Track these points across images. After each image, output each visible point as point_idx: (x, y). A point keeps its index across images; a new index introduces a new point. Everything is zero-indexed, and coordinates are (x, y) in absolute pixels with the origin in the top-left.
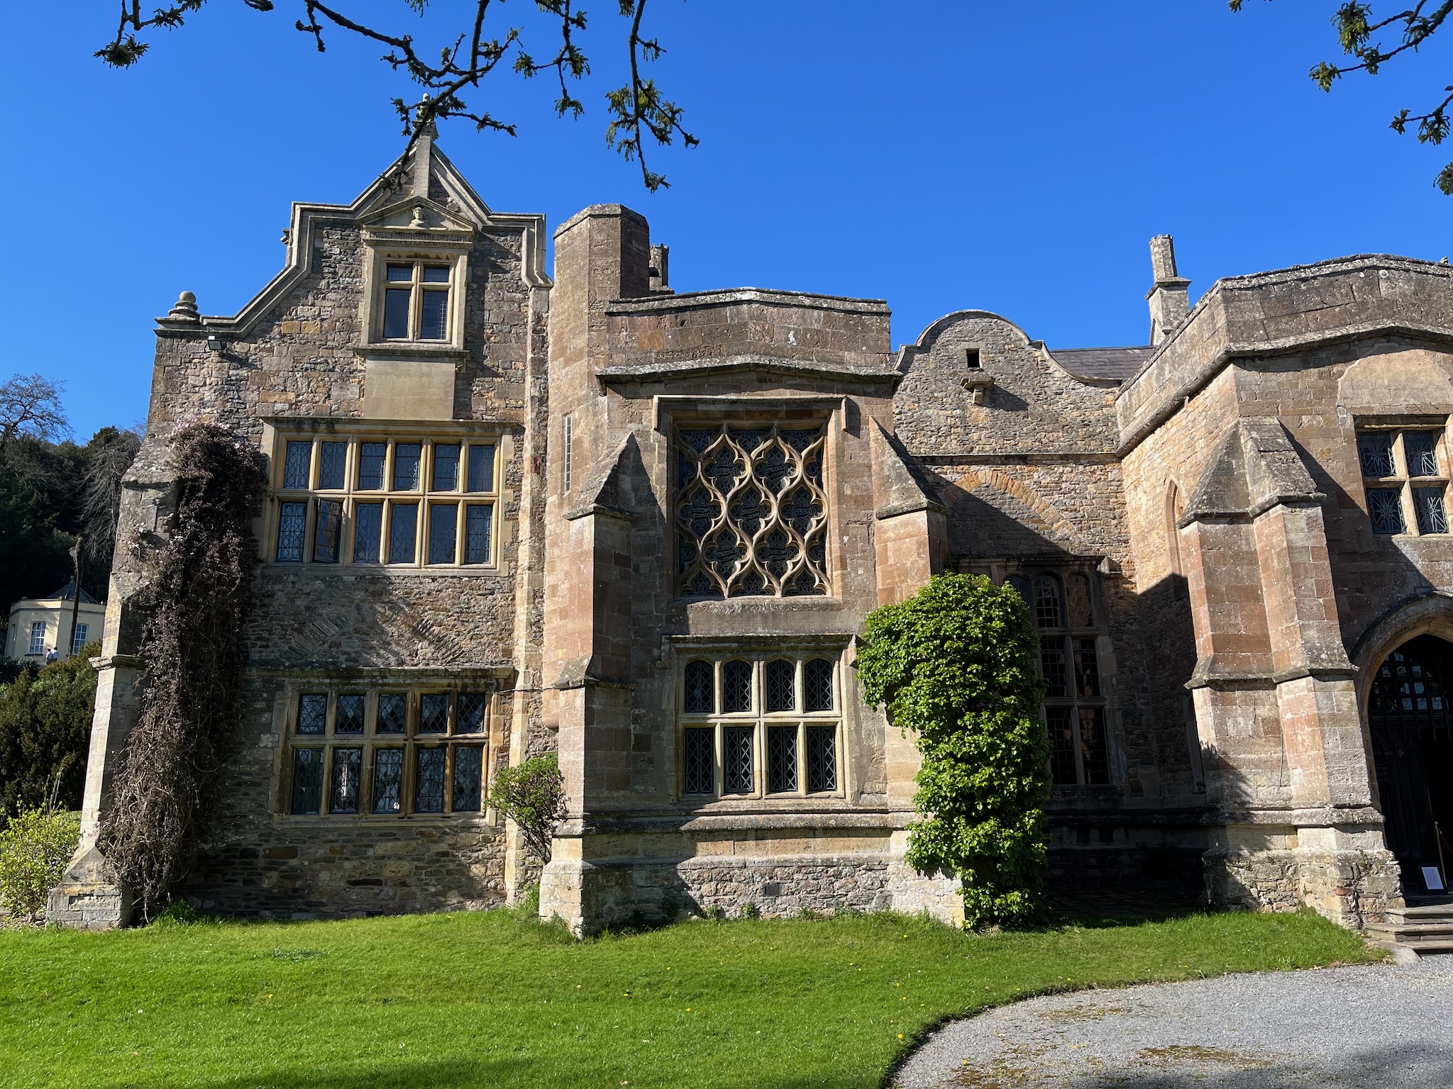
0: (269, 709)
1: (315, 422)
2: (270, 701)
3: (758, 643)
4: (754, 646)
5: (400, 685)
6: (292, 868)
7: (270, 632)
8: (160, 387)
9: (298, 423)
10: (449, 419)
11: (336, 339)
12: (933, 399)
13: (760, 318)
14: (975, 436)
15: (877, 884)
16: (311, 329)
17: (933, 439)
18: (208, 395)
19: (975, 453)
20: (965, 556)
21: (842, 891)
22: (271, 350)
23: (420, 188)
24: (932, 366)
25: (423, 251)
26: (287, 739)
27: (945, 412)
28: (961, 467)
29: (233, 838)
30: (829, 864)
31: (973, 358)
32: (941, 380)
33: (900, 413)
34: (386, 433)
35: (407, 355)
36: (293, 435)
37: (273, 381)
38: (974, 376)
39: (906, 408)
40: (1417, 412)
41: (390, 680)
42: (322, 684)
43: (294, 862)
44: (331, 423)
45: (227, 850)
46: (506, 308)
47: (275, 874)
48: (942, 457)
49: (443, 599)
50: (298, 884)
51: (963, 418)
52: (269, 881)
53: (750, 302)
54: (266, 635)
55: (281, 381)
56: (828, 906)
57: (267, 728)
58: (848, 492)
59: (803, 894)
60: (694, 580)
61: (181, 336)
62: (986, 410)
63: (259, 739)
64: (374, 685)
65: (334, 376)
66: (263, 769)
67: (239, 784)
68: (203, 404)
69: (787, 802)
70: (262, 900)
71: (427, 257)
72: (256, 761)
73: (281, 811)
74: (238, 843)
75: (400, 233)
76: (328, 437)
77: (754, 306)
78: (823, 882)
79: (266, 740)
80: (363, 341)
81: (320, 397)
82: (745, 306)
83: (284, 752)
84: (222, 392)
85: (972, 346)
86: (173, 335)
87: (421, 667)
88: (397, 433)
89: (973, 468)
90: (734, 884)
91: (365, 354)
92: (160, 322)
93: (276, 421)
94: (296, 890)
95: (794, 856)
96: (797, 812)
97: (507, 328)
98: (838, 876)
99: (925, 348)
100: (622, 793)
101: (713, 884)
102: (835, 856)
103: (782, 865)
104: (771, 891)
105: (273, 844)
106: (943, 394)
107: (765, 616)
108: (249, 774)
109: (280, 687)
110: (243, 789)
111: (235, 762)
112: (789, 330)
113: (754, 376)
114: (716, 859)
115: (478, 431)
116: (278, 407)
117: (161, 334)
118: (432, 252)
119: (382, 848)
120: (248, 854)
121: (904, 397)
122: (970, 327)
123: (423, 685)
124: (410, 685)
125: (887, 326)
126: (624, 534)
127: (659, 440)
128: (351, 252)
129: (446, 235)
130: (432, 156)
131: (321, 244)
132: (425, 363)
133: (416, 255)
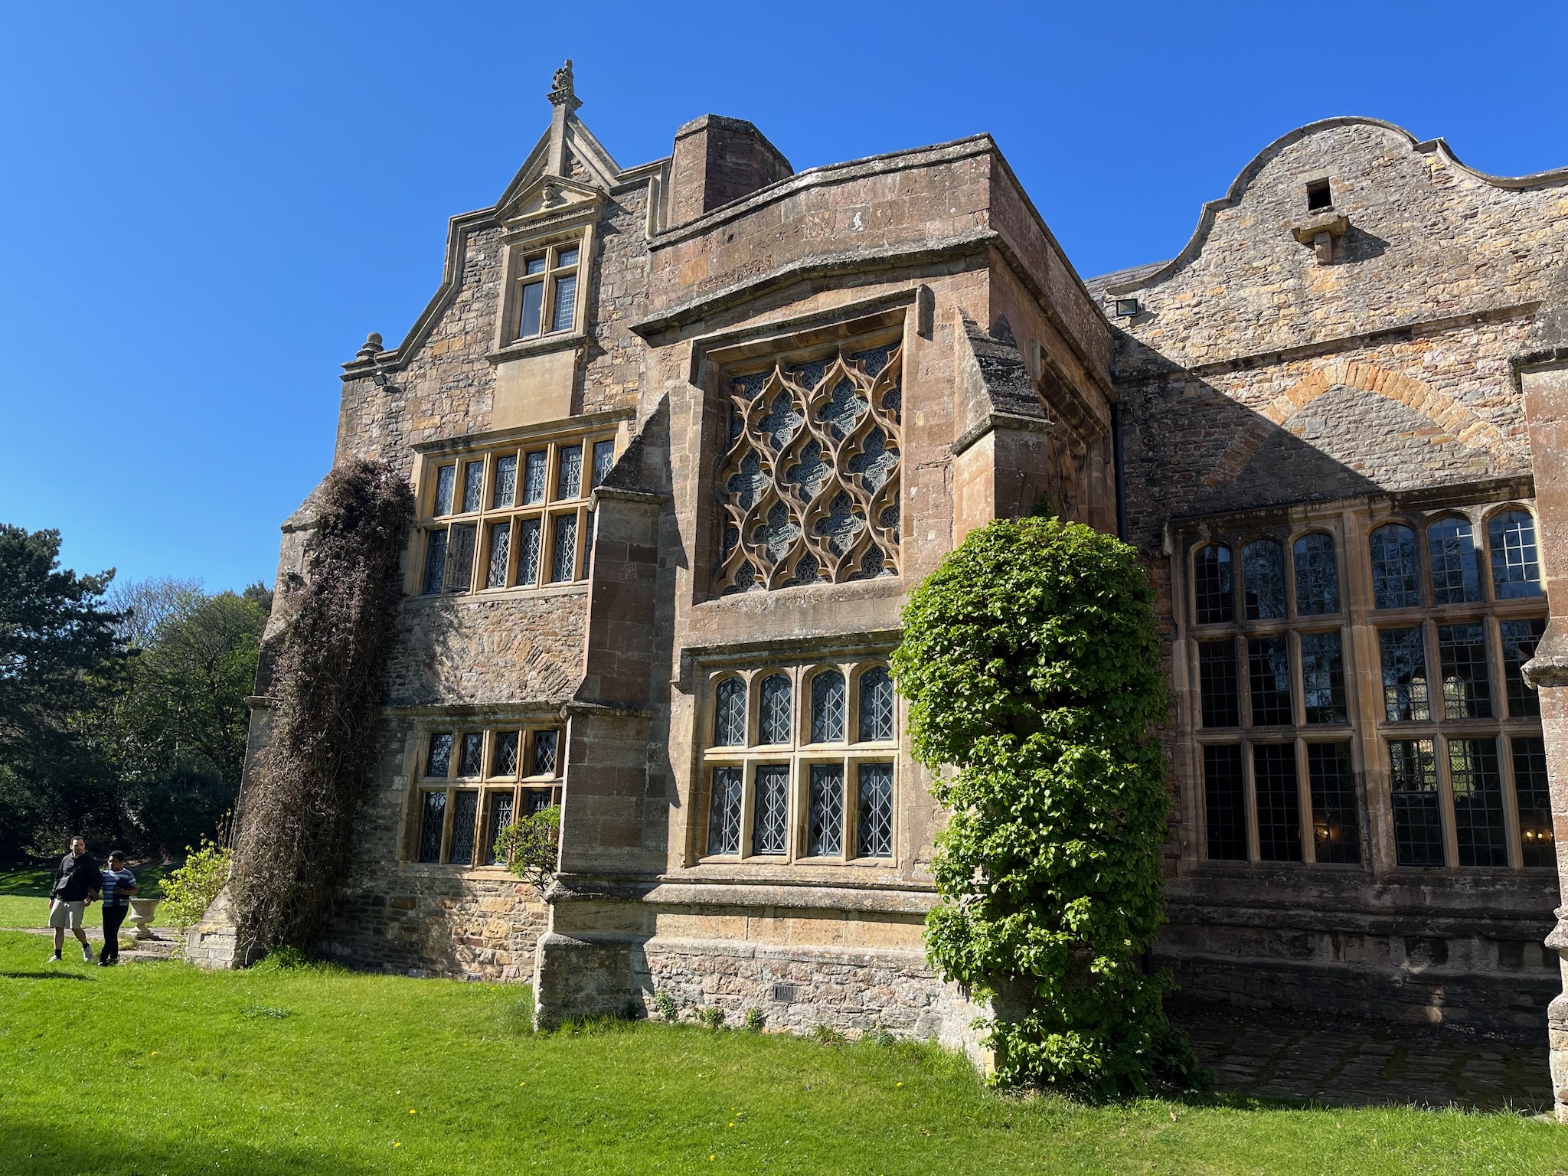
0: (401, 750)
1: (454, 442)
2: (403, 741)
3: (793, 649)
4: (789, 654)
5: (511, 722)
6: (410, 919)
7: (407, 668)
8: (343, 432)
9: (440, 445)
10: (566, 416)
11: (478, 349)
12: (1250, 272)
13: (821, 205)
14: (1319, 315)
15: (922, 999)
16: (457, 345)
17: (1250, 332)
18: (375, 432)
19: (1319, 339)
20: (1297, 502)
21: (874, 1006)
22: (424, 376)
23: (554, 168)
24: (1249, 222)
25: (552, 235)
26: (415, 781)
27: (1270, 288)
28: (1295, 365)
29: (367, 884)
30: (859, 963)
31: (1319, 195)
32: (1264, 242)
33: (1199, 304)
34: (516, 444)
35: (532, 352)
36: (440, 461)
37: (424, 407)
38: (1324, 218)
39: (1208, 294)
41: (500, 717)
42: (444, 722)
43: (411, 913)
44: (467, 440)
45: (362, 897)
46: (629, 276)
47: (396, 925)
48: (1263, 357)
49: (553, 622)
50: (415, 937)
51: (1298, 291)
52: (392, 932)
53: (807, 188)
54: (404, 672)
55: (429, 406)
56: (856, 1024)
57: (398, 771)
58: (921, 423)
59: (822, 1003)
60: (740, 572)
61: (359, 376)
62: (1340, 269)
63: (392, 781)
64: (489, 723)
65: (472, 390)
66: (394, 814)
67: (375, 828)
68: (372, 442)
69: (820, 870)
70: (386, 951)
71: (557, 240)
72: (391, 805)
73: (406, 858)
74: (370, 890)
75: (533, 221)
76: (468, 458)
77: (814, 190)
78: (850, 988)
79: (398, 783)
80: (495, 348)
81: (460, 415)
82: (803, 195)
83: (412, 795)
84: (384, 427)
85: (1317, 175)
86: (353, 377)
87: (529, 700)
88: (525, 442)
89: (1317, 362)
90: (739, 980)
91: (495, 360)
92: (347, 367)
93: (421, 447)
94: (412, 944)
95: (815, 948)
96: (827, 885)
97: (629, 300)
98: (869, 981)
99: (1235, 199)
100: (626, 849)
101: (716, 976)
102: (869, 951)
103: (800, 958)
104: (783, 994)
105: (397, 893)
106: (1268, 261)
107: (803, 613)
108: (383, 818)
109: (411, 726)
110: (379, 833)
111: (374, 805)
112: (855, 211)
113: (807, 286)
114: (722, 943)
115: (596, 426)
116: (427, 432)
117: (346, 379)
118: (560, 233)
119: (485, 904)
120: (379, 901)
121: (1206, 279)
122: (1314, 147)
123: (532, 721)
124: (519, 721)
125: (986, 169)
126: (648, 521)
127: (694, 396)
128: (494, 255)
129: (572, 210)
130: (566, 126)
131: (469, 255)
132: (547, 357)
133: (548, 242)
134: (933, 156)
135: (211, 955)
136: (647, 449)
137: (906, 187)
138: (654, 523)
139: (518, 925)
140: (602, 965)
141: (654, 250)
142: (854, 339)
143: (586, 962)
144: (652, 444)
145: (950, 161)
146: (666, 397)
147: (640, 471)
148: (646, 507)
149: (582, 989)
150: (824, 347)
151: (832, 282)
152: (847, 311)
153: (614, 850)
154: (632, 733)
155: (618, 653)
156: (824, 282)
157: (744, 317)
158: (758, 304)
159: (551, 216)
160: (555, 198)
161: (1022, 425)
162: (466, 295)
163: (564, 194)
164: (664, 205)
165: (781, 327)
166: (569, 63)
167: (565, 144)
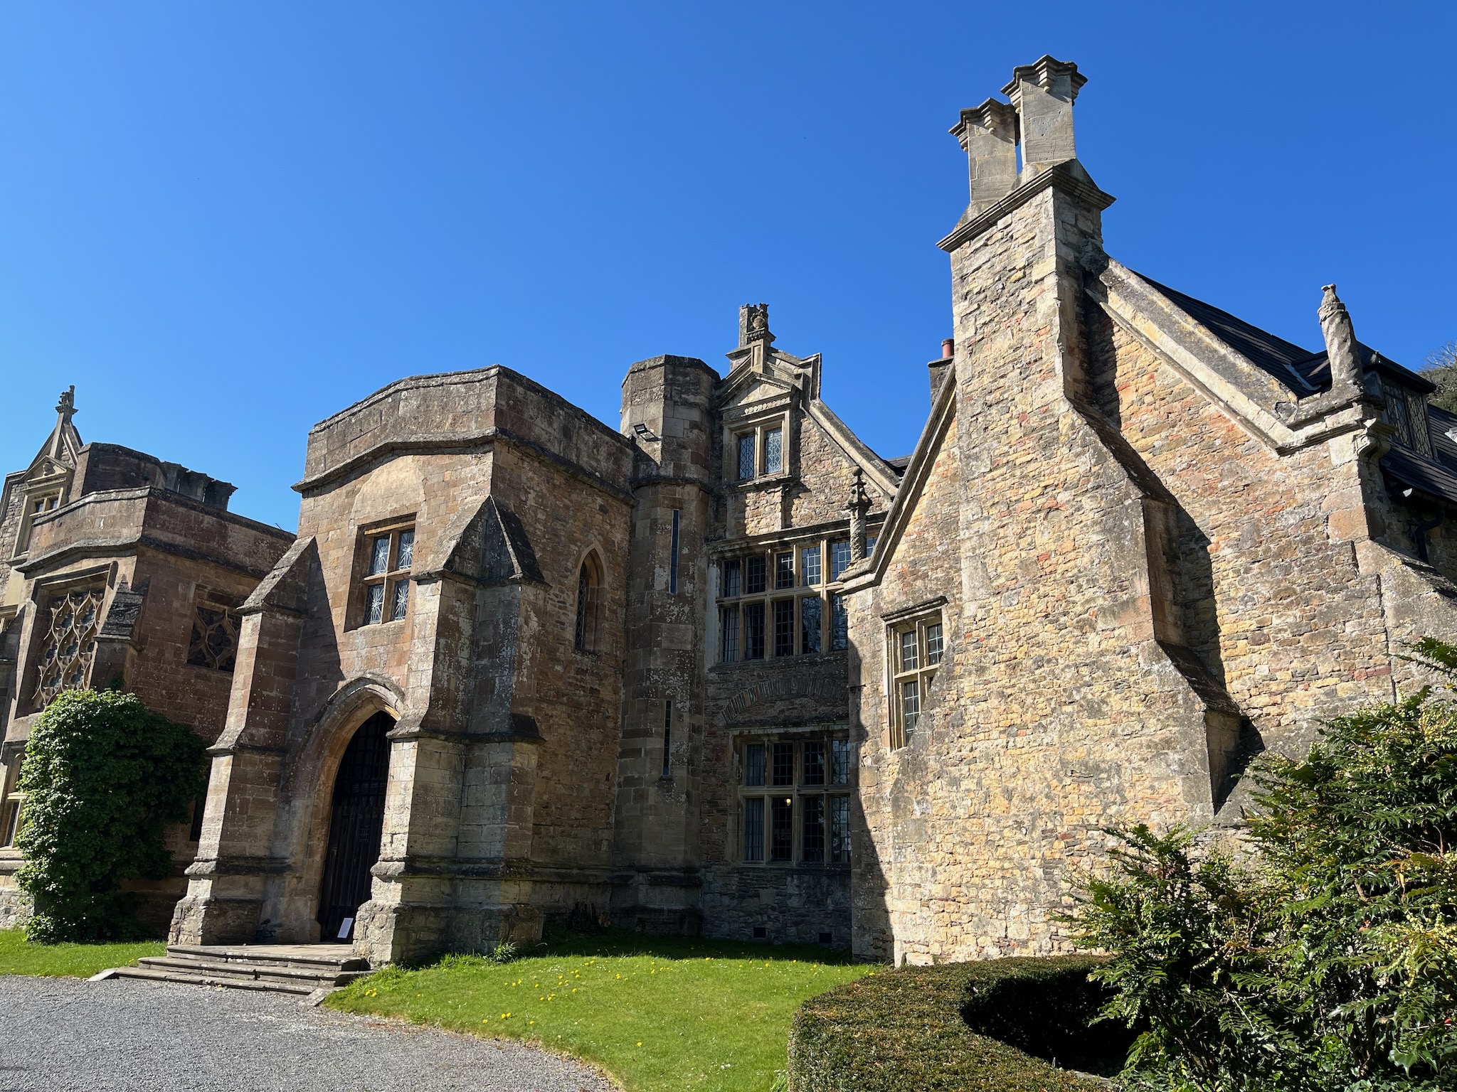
11: (7, 556)
13: (92, 513)
23: (53, 452)
25: (47, 491)
40: (396, 515)
53: (89, 503)
71: (49, 494)
75: (39, 482)
80: (13, 556)
91: (11, 564)
112: (102, 518)
113: (80, 555)
118: (51, 490)
125: (145, 505)
127: (33, 607)
128: (21, 500)
129: (56, 478)
130: (63, 426)
131: (12, 498)
133: (45, 495)
134: (132, 495)
137: (119, 510)
141: (35, 526)
142: (95, 583)
145: (135, 499)
146: (24, 608)
147: (4, 647)
148: (4, 667)
151: (88, 554)
152: (92, 570)
156: (85, 554)
157: (56, 568)
158: (63, 561)
159: (47, 480)
160: (50, 470)
162: (6, 523)
163: (55, 467)
165: (67, 576)
166: (72, 387)
167: (60, 436)
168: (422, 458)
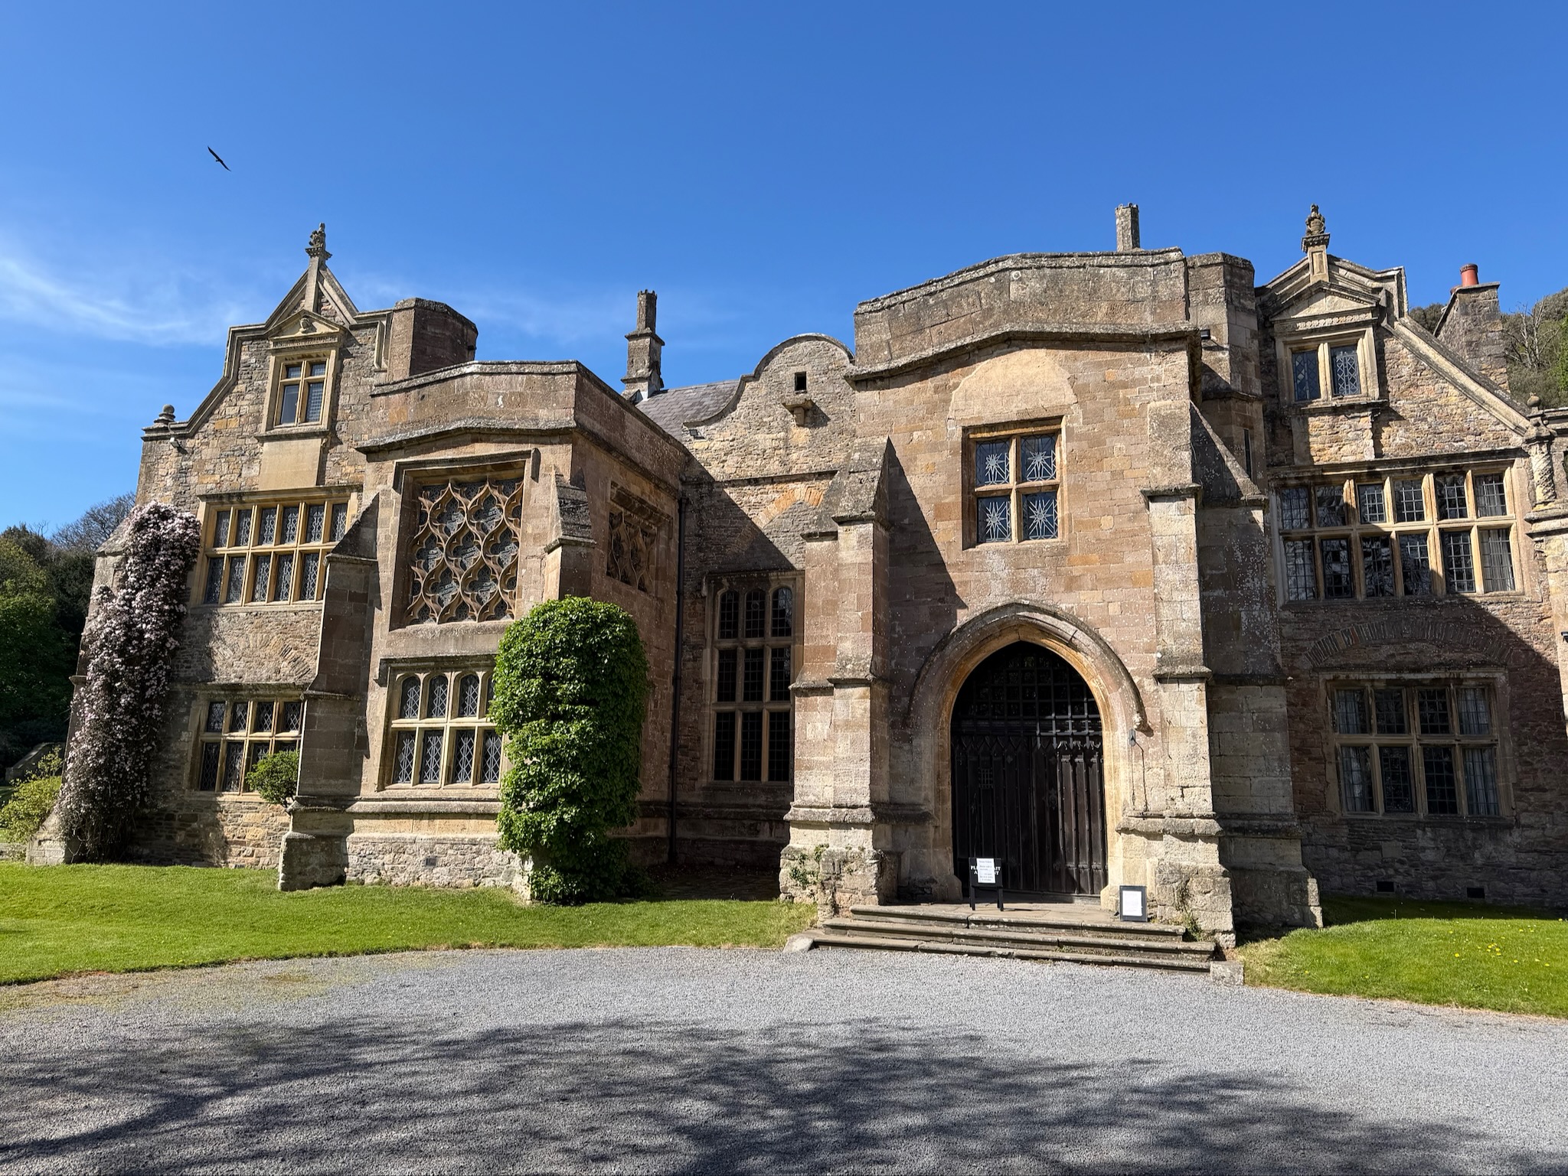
0: (188, 713)
1: (230, 496)
2: (189, 707)
3: (449, 661)
4: (446, 664)
5: (269, 696)
6: (194, 829)
7: (192, 656)
8: (143, 479)
9: (220, 497)
10: (313, 485)
11: (248, 429)
12: (761, 425)
13: (479, 387)
14: (794, 456)
15: (506, 860)
16: (234, 424)
17: (759, 462)
18: (169, 482)
19: (793, 472)
20: (776, 569)
21: (480, 866)
22: (208, 444)
23: (308, 304)
24: (764, 392)
25: (307, 353)
26: (198, 735)
27: (771, 436)
28: (780, 486)
29: (161, 805)
30: (473, 842)
31: (801, 382)
32: (770, 406)
33: (733, 440)
34: (276, 500)
35: (289, 437)
36: (219, 507)
37: (207, 467)
38: (801, 397)
39: (739, 434)
40: (1028, 417)
41: (261, 692)
42: (219, 695)
43: (195, 825)
44: (240, 495)
45: (157, 814)
46: (361, 391)
47: (183, 833)
48: (764, 478)
49: (300, 628)
50: (197, 841)
51: (786, 440)
52: (180, 837)
53: (472, 374)
54: (190, 658)
55: (212, 467)
56: (470, 876)
57: (185, 728)
58: (530, 531)
59: (452, 866)
60: (422, 610)
61: (157, 439)
62: (807, 430)
63: (181, 735)
64: (253, 696)
65: (244, 459)
66: (182, 757)
67: (168, 767)
68: (166, 489)
69: (457, 791)
70: (175, 850)
71: (310, 356)
72: (179, 751)
73: (191, 788)
74: (165, 810)
75: (293, 340)
76: (241, 507)
77: (476, 376)
78: (468, 857)
79: (185, 736)
80: (262, 430)
81: (234, 477)
82: (469, 378)
83: (195, 744)
84: (175, 479)
85: (800, 369)
86: (152, 439)
87: (281, 681)
88: (283, 500)
89: (792, 485)
90: (406, 855)
91: (262, 440)
92: (147, 431)
93: (203, 497)
94: (194, 845)
95: (451, 836)
96: (459, 800)
97: (360, 407)
98: (478, 853)
99: (756, 377)
100: (341, 781)
101: (392, 854)
102: (479, 836)
103: (440, 842)
104: (431, 862)
105: (184, 811)
106: (771, 418)
107: (457, 640)
108: (174, 760)
109: (195, 697)
110: (170, 771)
111: (167, 751)
112: (499, 394)
113: (469, 437)
114: (397, 835)
115: (334, 494)
116: (209, 486)
117: (145, 439)
118: (313, 352)
119: (248, 817)
120: (171, 817)
121: (739, 425)
122: (800, 351)
123: (283, 696)
124: (274, 696)
125: (574, 382)
126: (363, 575)
127: (396, 497)
128: (263, 360)
129: (321, 337)
130: (319, 274)
131: (243, 357)
132: (301, 442)
133: (304, 357)
134: (546, 369)
135: (47, 854)
136: (364, 529)
137: (529, 385)
138: (367, 577)
139: (271, 831)
140: (322, 850)
141: (373, 396)
142: (495, 473)
143: (313, 848)
144: (367, 526)
145: (554, 374)
146: (377, 497)
147: (358, 545)
148: (361, 567)
149: (309, 865)
150: (478, 475)
151: (484, 437)
152: (492, 457)
153: (333, 782)
154: (347, 710)
155: (340, 661)
156: (479, 436)
157: (429, 451)
158: (438, 443)
159: (306, 339)
160: (309, 327)
161: (578, 543)
162: (241, 387)
163: (315, 324)
164: (387, 343)
165: (452, 461)
166: (323, 226)
167: (317, 288)
168: (1062, 353)
